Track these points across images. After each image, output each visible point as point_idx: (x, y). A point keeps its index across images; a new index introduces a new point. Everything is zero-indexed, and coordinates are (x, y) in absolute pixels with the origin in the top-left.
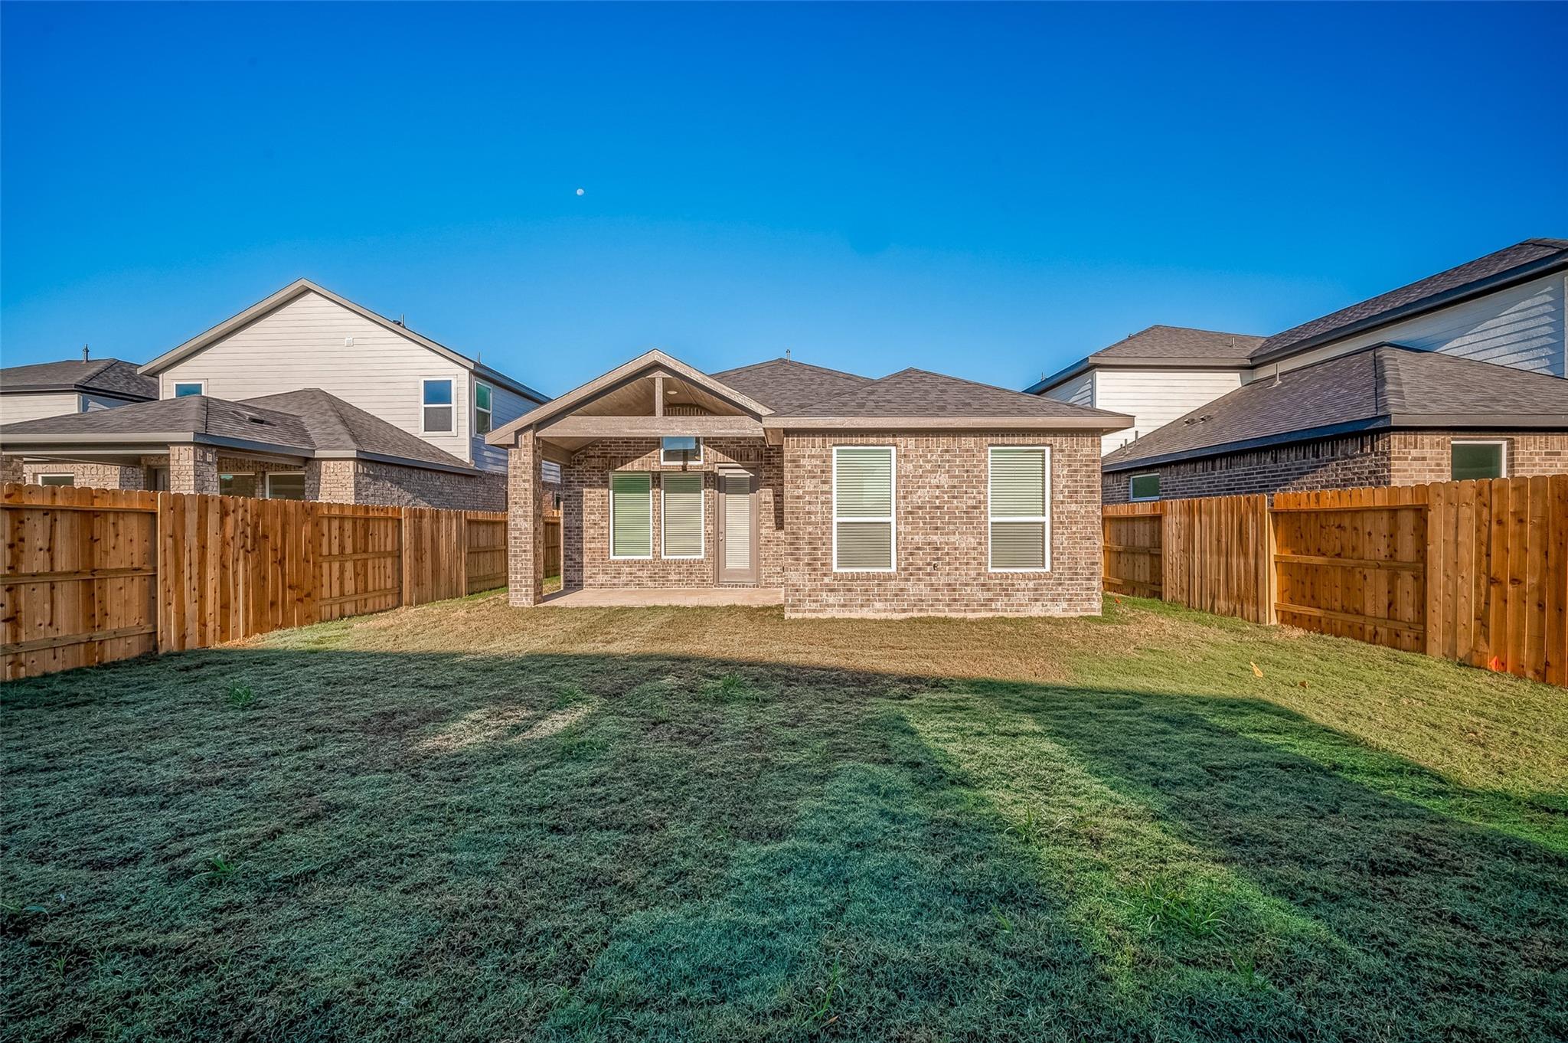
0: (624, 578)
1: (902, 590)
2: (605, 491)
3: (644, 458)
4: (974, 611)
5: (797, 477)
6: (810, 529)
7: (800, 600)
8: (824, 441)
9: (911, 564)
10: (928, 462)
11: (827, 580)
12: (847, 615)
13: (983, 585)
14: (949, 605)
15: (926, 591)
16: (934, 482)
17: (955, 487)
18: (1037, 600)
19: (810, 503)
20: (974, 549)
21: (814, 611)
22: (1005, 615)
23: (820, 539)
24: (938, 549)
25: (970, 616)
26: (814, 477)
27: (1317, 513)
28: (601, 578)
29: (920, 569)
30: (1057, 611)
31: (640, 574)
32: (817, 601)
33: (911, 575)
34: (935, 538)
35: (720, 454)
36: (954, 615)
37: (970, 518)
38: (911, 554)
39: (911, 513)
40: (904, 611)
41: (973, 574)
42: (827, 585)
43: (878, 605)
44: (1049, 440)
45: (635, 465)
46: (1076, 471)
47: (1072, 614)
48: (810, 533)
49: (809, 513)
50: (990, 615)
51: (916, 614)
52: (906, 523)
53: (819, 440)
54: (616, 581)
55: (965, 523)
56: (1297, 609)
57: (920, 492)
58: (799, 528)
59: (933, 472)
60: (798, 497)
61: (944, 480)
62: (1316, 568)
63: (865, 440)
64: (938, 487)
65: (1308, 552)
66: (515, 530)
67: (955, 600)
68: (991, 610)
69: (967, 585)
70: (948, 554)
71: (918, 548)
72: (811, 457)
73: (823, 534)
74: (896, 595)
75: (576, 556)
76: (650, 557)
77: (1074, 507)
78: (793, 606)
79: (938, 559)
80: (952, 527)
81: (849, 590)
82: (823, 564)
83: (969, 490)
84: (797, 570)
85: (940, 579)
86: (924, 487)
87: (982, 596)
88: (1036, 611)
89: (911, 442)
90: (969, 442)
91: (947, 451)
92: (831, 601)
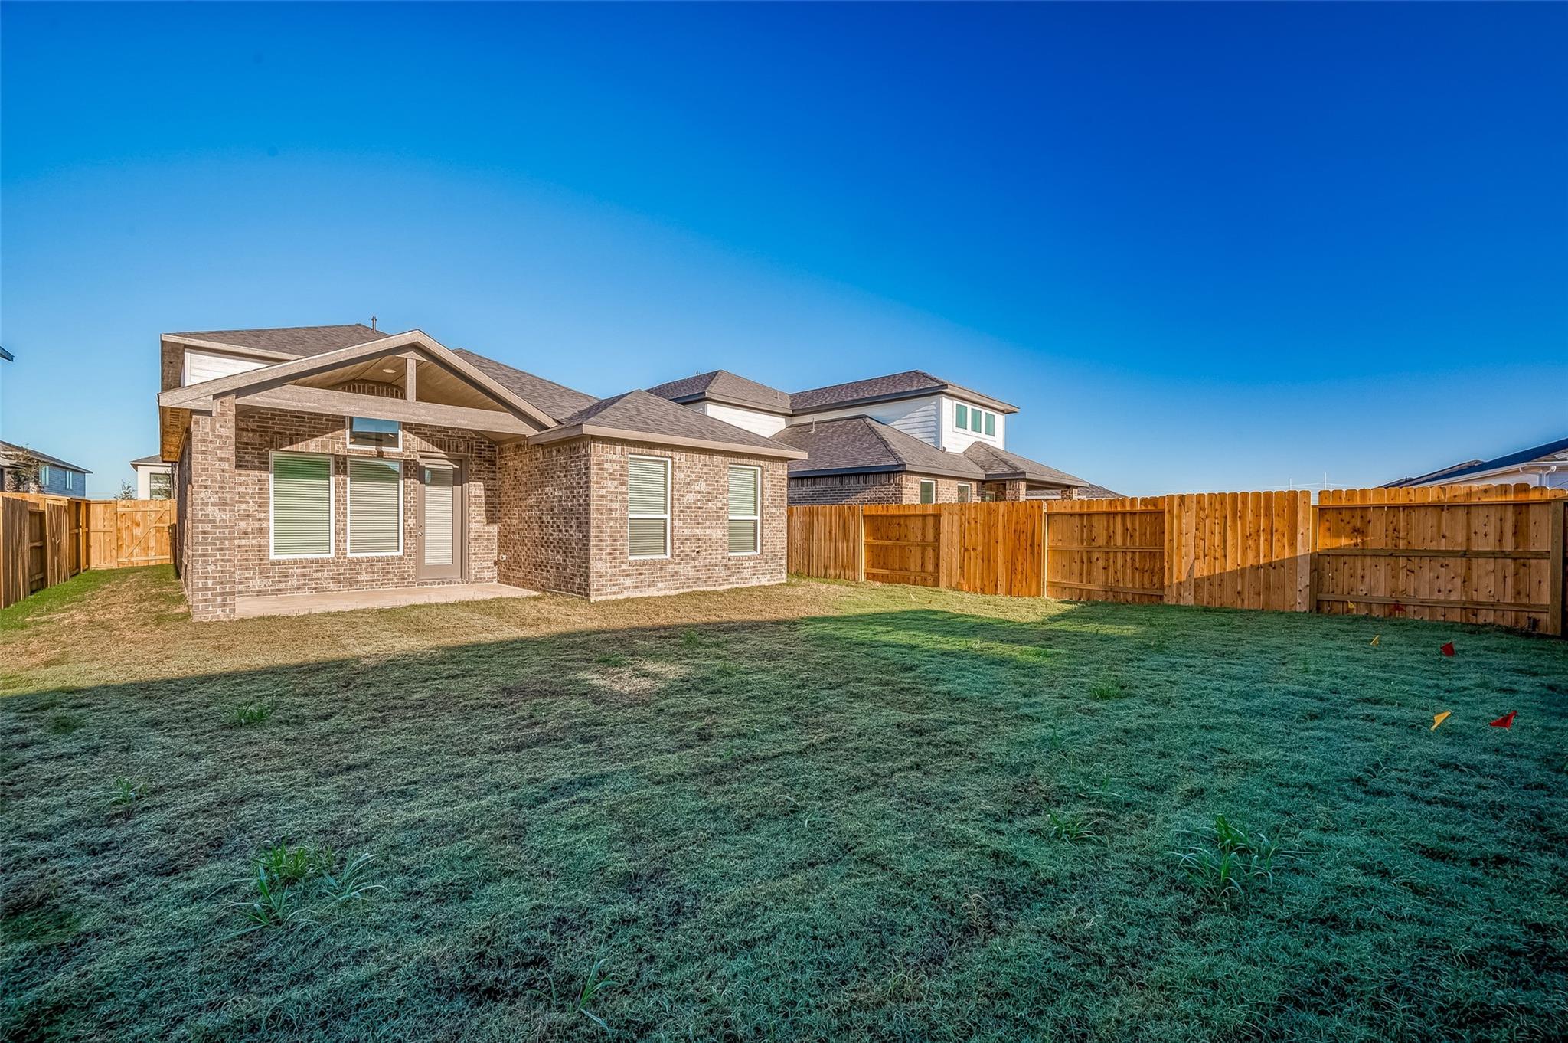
0: (294, 582)
1: (676, 572)
2: (264, 475)
3: (323, 438)
4: (720, 585)
5: (601, 478)
6: (611, 523)
7: (603, 585)
8: (623, 449)
9: (682, 552)
10: (694, 472)
11: (624, 567)
12: (638, 594)
13: (726, 565)
14: (705, 582)
15: (691, 572)
16: (697, 488)
17: (709, 493)
18: (754, 574)
19: (612, 501)
20: (721, 539)
21: (614, 593)
22: (737, 586)
23: (619, 532)
24: (699, 539)
25: (719, 588)
26: (614, 480)
27: (887, 516)
28: (257, 583)
29: (687, 555)
30: (765, 581)
31: (318, 575)
32: (616, 585)
33: (682, 560)
34: (697, 531)
35: (424, 443)
36: (709, 589)
37: (718, 516)
38: (683, 544)
39: (682, 512)
40: (678, 588)
41: (719, 557)
42: (624, 571)
43: (661, 585)
44: (761, 463)
45: (313, 445)
46: (775, 485)
47: (772, 583)
48: (611, 527)
49: (611, 510)
50: (729, 587)
51: (686, 590)
52: (679, 520)
53: (619, 448)
54: (281, 586)
55: (715, 520)
56: (875, 571)
57: (689, 496)
58: (603, 523)
59: (697, 481)
60: (602, 496)
61: (703, 487)
62: (886, 547)
63: (652, 451)
64: (699, 492)
65: (882, 539)
66: (203, 522)
67: (709, 578)
68: (730, 583)
69: (716, 566)
70: (705, 543)
71: (687, 539)
72: (614, 462)
73: (621, 527)
74: (673, 576)
76: (332, 555)
77: (774, 510)
78: (598, 590)
79: (699, 547)
80: (708, 523)
81: (640, 574)
82: (621, 554)
83: (718, 496)
84: (601, 559)
85: (700, 562)
86: (691, 492)
87: (725, 573)
88: (754, 582)
89: (683, 456)
90: (718, 460)
91: (705, 465)
92: (627, 583)
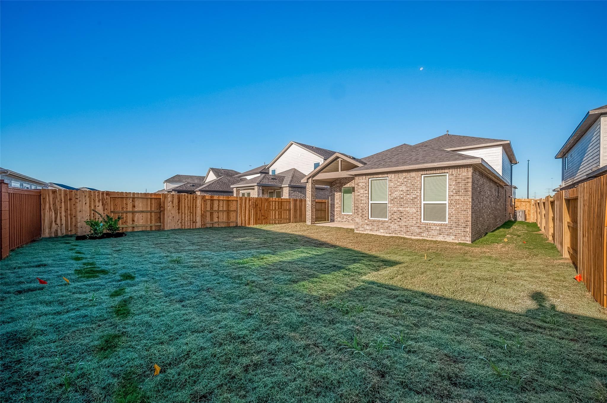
0: (345, 220)
1: (389, 226)
2: (340, 193)
3: (350, 183)
4: (415, 236)
5: (358, 189)
6: (362, 205)
7: (358, 227)
8: (366, 177)
9: (393, 218)
10: (399, 182)
11: (366, 221)
12: (372, 233)
13: (418, 227)
14: (405, 233)
15: (397, 227)
16: (401, 189)
17: (408, 191)
18: (440, 234)
19: (362, 197)
20: (415, 213)
21: (363, 231)
22: (427, 239)
23: (365, 208)
24: (401, 213)
25: (413, 237)
26: (363, 189)
28: (339, 219)
29: (395, 219)
30: (450, 239)
31: (349, 218)
32: (363, 228)
33: (392, 221)
34: (401, 209)
36: (407, 237)
37: (414, 202)
38: (393, 214)
39: (392, 200)
40: (390, 233)
41: (414, 222)
42: (366, 223)
43: (382, 231)
44: (446, 171)
45: (348, 185)
46: (459, 183)
47: (456, 241)
48: (362, 206)
49: (361, 200)
50: (421, 238)
51: (394, 235)
52: (391, 204)
53: (364, 177)
54: (342, 220)
55: (411, 204)
57: (396, 193)
58: (359, 205)
59: (400, 185)
60: (358, 195)
61: (404, 188)
63: (378, 176)
64: (402, 191)
66: (308, 204)
67: (408, 231)
68: (422, 236)
69: (412, 226)
70: (405, 215)
71: (395, 212)
72: (362, 182)
73: (365, 207)
74: (387, 228)
75: (333, 212)
76: (351, 214)
77: (458, 197)
78: (357, 229)
79: (401, 216)
80: (407, 205)
81: (373, 225)
82: (365, 216)
83: (414, 192)
84: (358, 218)
85: (402, 223)
86: (397, 191)
87: (418, 231)
88: (440, 238)
89: (393, 175)
90: (413, 174)
91: (405, 178)
92: (367, 228)
